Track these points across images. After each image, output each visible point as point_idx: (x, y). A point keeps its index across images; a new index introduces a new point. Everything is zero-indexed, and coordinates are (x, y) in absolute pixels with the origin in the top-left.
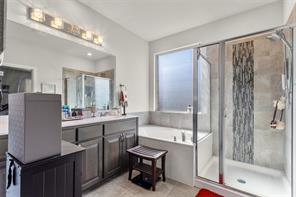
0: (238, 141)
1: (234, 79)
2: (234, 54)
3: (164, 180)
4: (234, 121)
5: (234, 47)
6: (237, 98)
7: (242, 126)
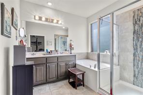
0: (137, 73)
1: (134, 33)
2: (134, 17)
3: (84, 86)
4: (134, 60)
5: (134, 12)
6: (136, 45)
7: (140, 63)
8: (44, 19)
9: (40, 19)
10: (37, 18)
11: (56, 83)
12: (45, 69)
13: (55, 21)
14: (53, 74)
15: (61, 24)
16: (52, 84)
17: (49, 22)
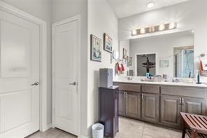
8: (143, 31)
9: (139, 32)
10: (135, 33)
11: (156, 128)
12: (139, 101)
13: (162, 27)
14: (153, 112)
15: (175, 28)
16: (150, 126)
17: (152, 32)
